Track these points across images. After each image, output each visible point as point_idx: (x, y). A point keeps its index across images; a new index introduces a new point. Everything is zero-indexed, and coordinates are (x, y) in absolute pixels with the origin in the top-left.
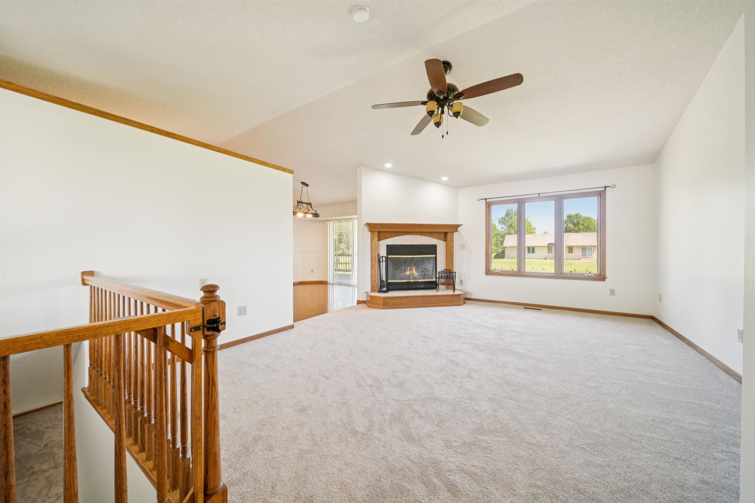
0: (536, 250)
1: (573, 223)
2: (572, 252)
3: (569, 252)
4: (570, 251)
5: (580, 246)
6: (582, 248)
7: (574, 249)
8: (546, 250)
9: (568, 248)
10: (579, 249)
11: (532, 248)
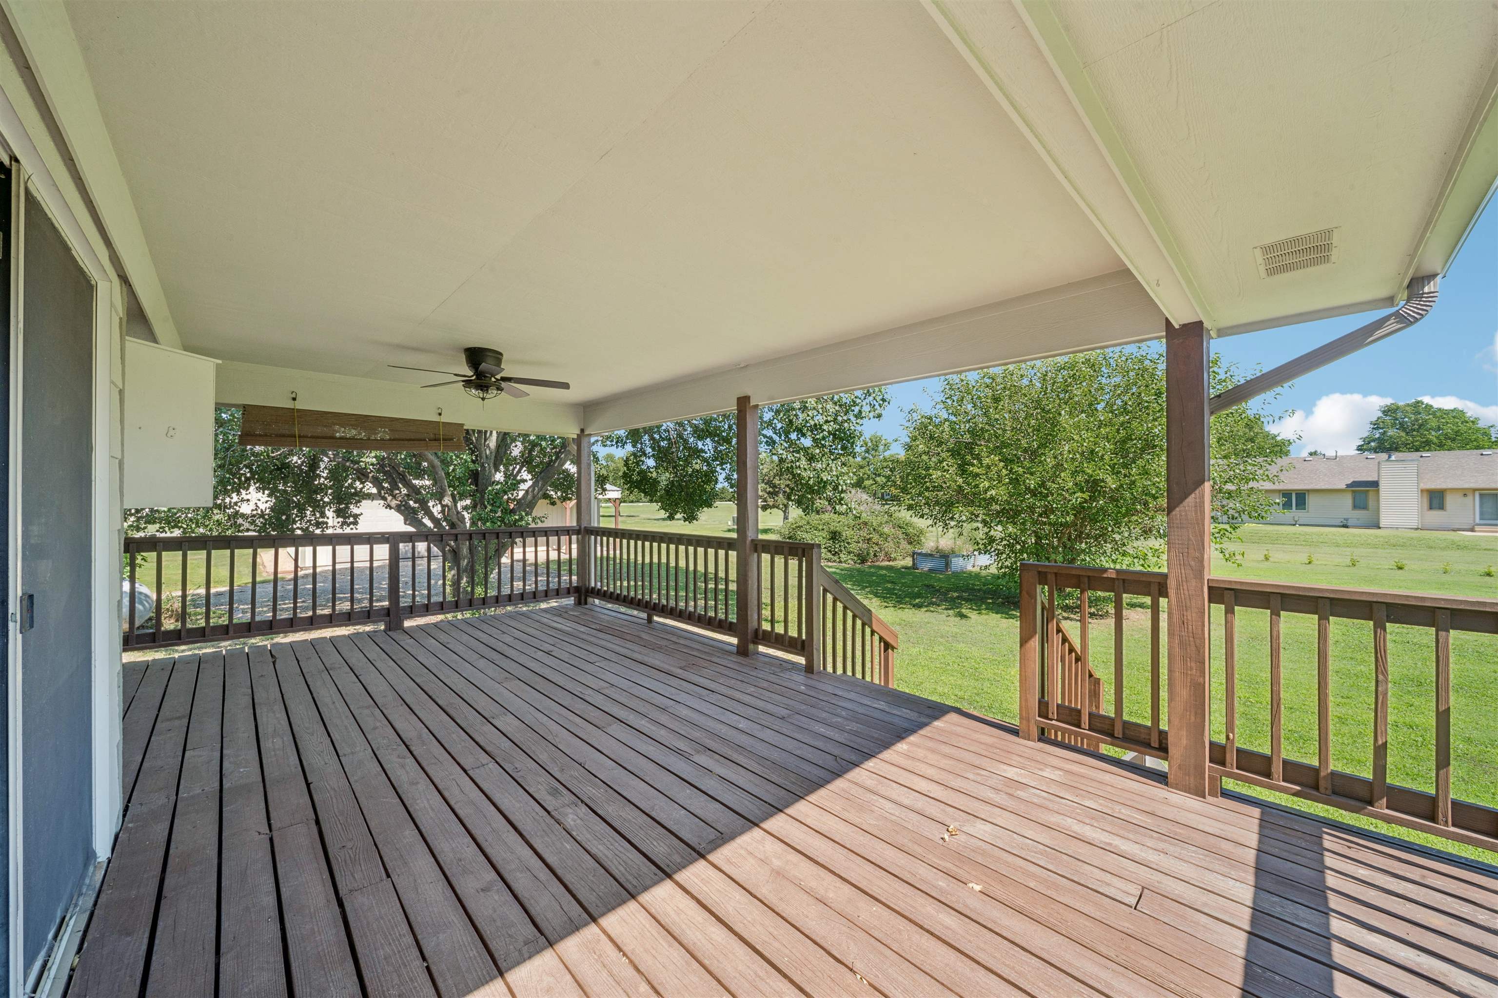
0: (1311, 500)
1: (1402, 427)
2: (1442, 507)
3: (1431, 508)
4: (1436, 502)
5: (1474, 490)
6: (1481, 495)
7: (1449, 500)
8: (1348, 500)
9: (1425, 495)
10: (1470, 498)
11: (1296, 494)
